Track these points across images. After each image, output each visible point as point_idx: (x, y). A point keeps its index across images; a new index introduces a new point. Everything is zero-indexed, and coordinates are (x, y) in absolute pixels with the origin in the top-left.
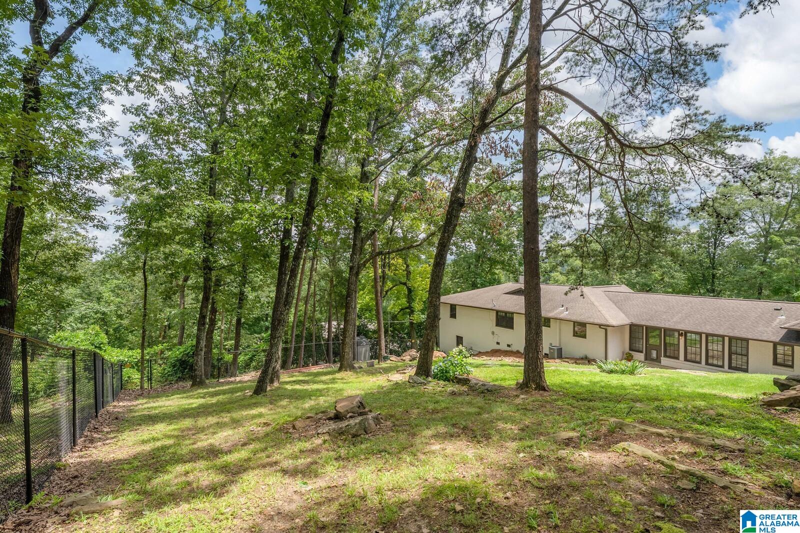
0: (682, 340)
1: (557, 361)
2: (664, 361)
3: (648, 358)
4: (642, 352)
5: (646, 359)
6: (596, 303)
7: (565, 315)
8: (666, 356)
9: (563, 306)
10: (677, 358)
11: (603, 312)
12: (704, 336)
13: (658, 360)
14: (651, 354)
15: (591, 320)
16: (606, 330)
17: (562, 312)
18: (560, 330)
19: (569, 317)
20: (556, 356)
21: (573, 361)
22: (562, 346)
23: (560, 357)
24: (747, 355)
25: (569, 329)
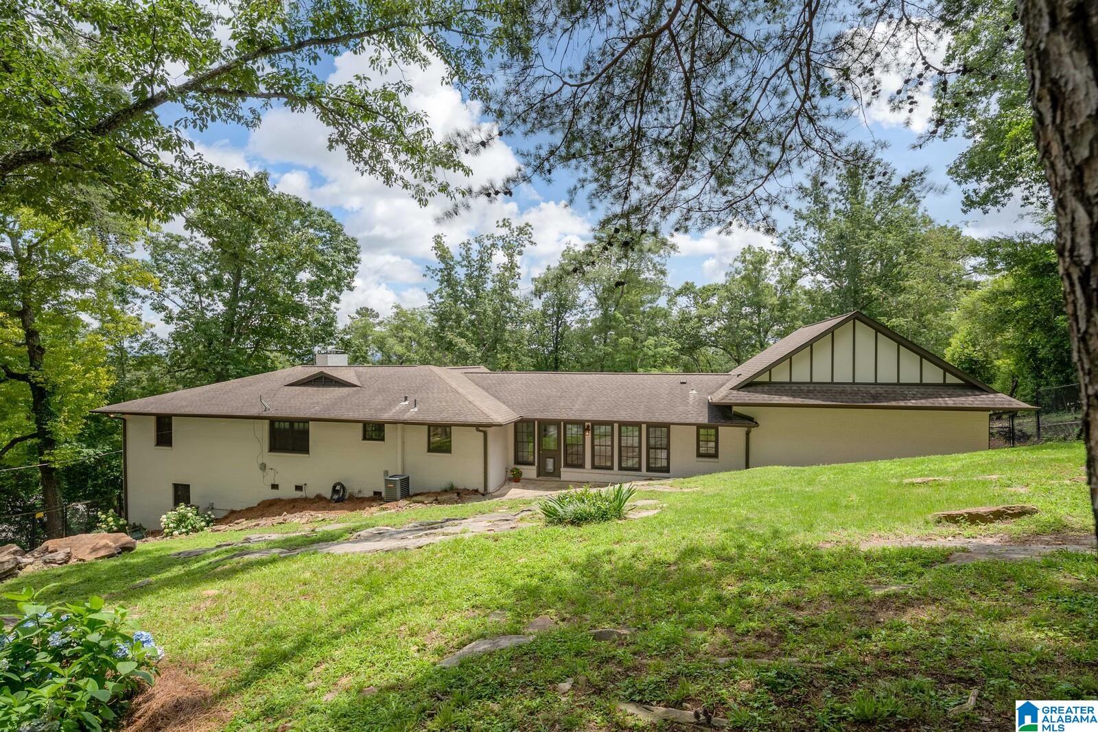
0: (588, 436)
1: (402, 503)
2: (567, 474)
3: (542, 472)
4: (533, 464)
5: (539, 475)
6: (460, 390)
7: (413, 413)
8: (567, 465)
9: (406, 399)
10: (582, 466)
11: (476, 403)
12: (616, 425)
13: (556, 473)
14: (545, 464)
15: (462, 419)
16: (485, 434)
17: (407, 409)
18: (403, 443)
19: (420, 418)
20: (399, 494)
21: (431, 499)
22: (408, 474)
23: (407, 494)
24: (668, 448)
25: (420, 438)
